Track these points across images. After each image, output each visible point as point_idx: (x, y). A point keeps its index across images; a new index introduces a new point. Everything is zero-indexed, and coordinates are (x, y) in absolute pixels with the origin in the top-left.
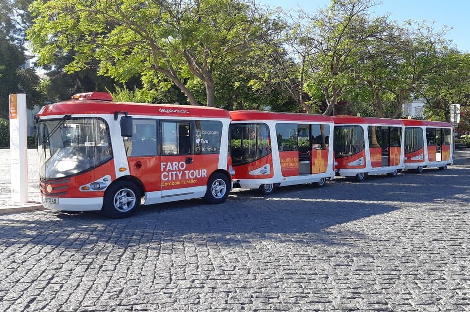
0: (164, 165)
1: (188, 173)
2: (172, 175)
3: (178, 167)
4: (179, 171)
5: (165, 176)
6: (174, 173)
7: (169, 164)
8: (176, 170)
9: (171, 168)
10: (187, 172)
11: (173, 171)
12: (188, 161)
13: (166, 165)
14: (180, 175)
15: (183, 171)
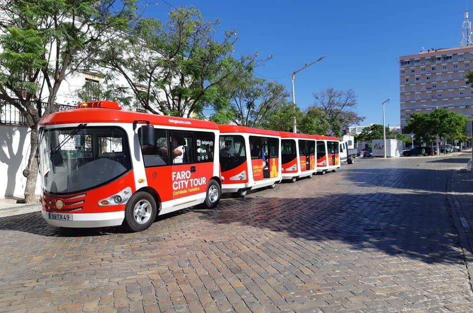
0: (174, 175)
1: (193, 181)
2: (181, 183)
3: (185, 176)
4: (186, 179)
5: (176, 186)
6: (182, 182)
7: (178, 173)
8: (183, 180)
9: (180, 177)
10: (191, 180)
11: (181, 180)
12: (193, 170)
13: (176, 175)
14: (186, 183)
15: (189, 179)
